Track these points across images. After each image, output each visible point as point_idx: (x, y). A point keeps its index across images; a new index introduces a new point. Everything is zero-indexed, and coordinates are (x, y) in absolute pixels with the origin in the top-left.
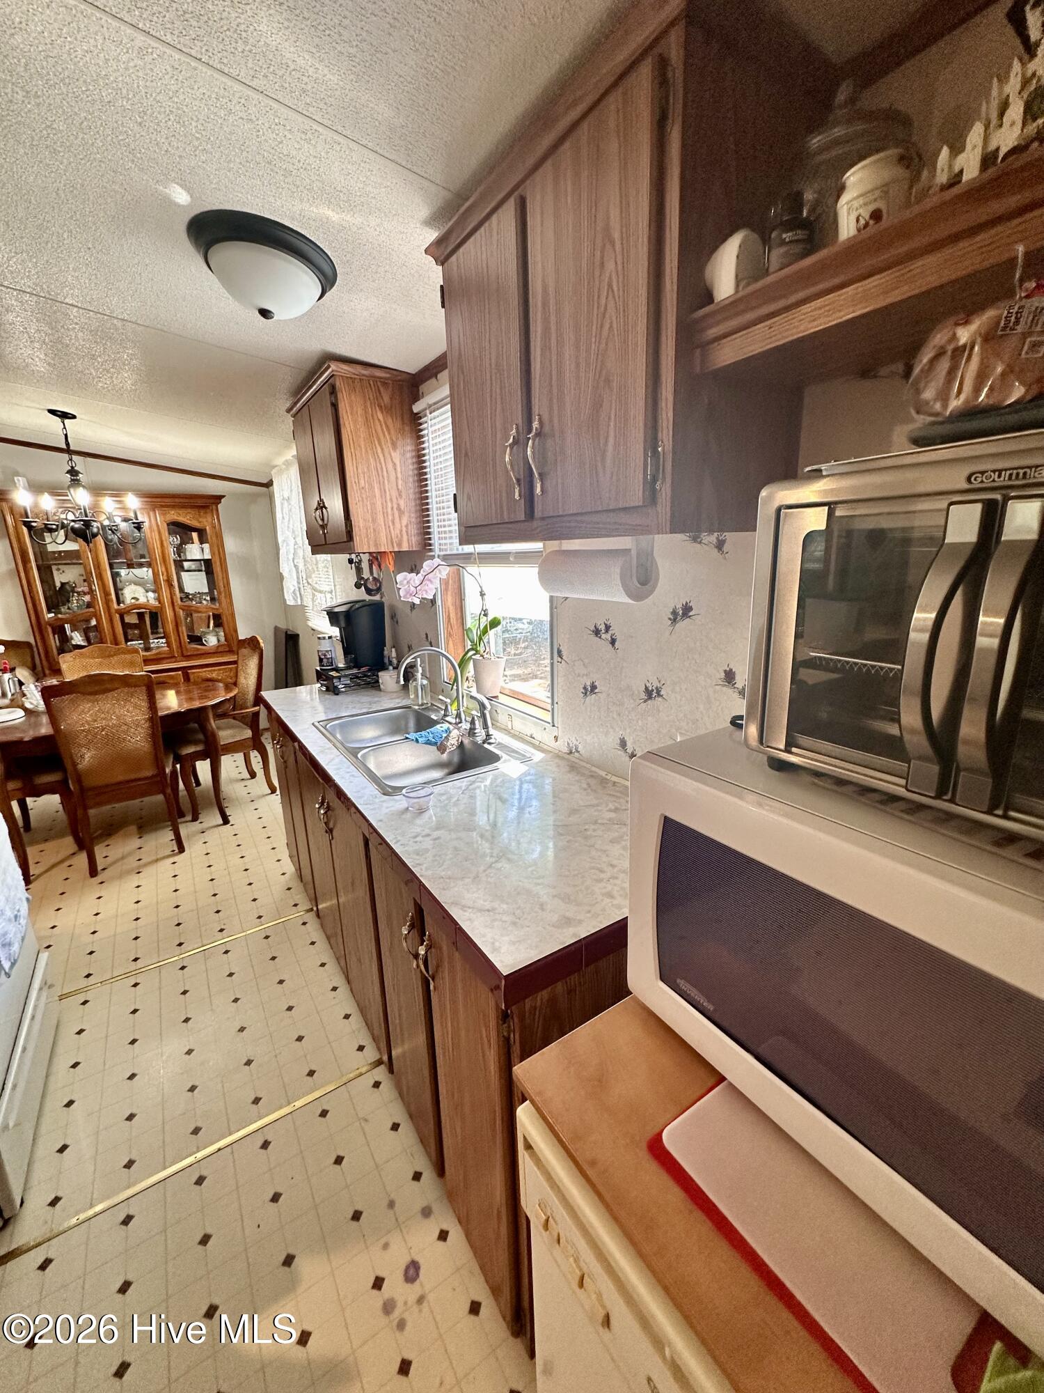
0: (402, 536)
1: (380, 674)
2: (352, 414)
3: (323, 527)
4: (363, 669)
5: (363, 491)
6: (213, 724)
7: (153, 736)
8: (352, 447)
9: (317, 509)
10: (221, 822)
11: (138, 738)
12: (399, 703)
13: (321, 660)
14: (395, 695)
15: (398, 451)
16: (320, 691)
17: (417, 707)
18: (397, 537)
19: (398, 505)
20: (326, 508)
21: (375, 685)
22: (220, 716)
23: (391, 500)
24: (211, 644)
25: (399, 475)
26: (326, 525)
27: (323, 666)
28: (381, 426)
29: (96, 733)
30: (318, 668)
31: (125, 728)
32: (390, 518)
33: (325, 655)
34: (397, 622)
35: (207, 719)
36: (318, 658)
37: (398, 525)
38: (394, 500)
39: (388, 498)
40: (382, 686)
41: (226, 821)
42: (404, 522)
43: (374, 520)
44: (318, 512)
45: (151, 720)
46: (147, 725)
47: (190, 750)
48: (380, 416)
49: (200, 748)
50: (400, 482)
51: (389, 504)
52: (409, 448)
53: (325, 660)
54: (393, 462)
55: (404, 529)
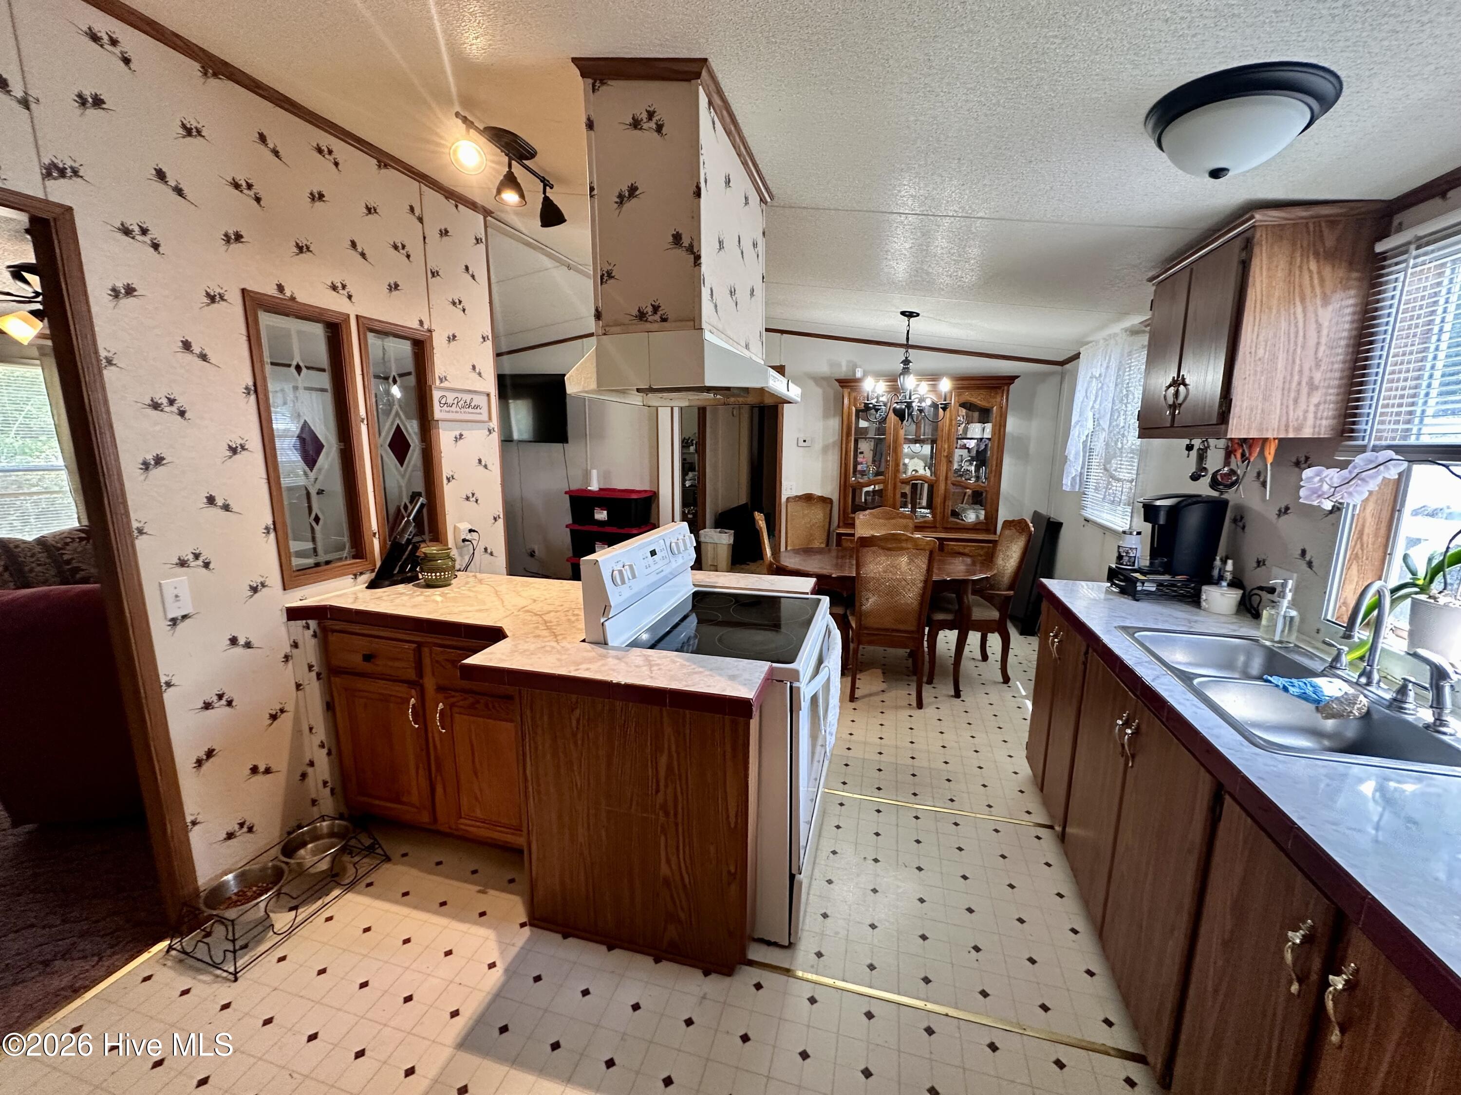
0: (1305, 419)
1: (1205, 588)
2: (1269, 269)
3: (1173, 407)
4: (1179, 578)
5: (1259, 363)
6: (971, 598)
7: (923, 595)
8: (1258, 310)
9: (1170, 386)
10: (953, 693)
11: (911, 596)
12: (1235, 631)
13: (1120, 557)
14: (1223, 619)
15: (1330, 308)
16: (1108, 592)
17: (1268, 643)
18: (1297, 420)
19: (1311, 378)
20: (1185, 385)
21: (1194, 600)
22: (974, 593)
23: (1301, 372)
24: (970, 521)
25: (1324, 340)
26: (1180, 405)
27: (1122, 564)
28: (1311, 278)
29: (883, 583)
30: (1114, 566)
31: (904, 583)
32: (1292, 395)
33: (1127, 553)
34: (1244, 528)
35: (966, 592)
36: (1116, 555)
37: (1302, 405)
38: (1306, 373)
39: (1297, 368)
40: (1204, 604)
41: (957, 695)
42: (1315, 399)
43: (1266, 398)
44: (1172, 390)
45: (926, 582)
46: (921, 585)
47: (940, 617)
48: (1313, 266)
49: (949, 617)
50: (1322, 348)
51: (1296, 378)
52: (1351, 301)
53: (1126, 559)
54: (1317, 321)
55: (1312, 408)
